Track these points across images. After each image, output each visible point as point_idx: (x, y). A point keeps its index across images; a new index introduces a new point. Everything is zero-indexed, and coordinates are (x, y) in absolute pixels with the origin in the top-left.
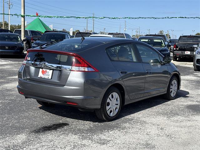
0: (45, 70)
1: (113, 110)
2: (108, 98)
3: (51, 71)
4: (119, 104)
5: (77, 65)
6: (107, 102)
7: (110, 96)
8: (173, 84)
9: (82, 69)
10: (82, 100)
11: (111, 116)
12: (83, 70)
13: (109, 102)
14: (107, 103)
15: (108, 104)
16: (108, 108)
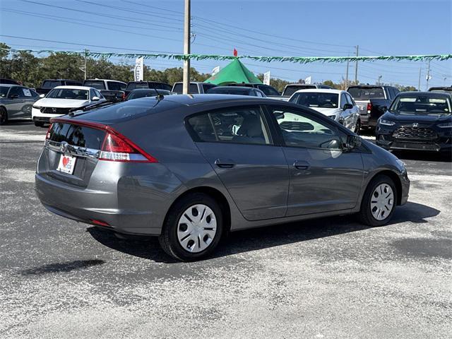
0: (67, 157)
1: (196, 240)
2: (183, 215)
3: (75, 158)
4: (215, 229)
5: (119, 149)
6: (180, 222)
7: (189, 211)
8: (380, 193)
9: (122, 156)
10: (117, 216)
11: (192, 251)
12: (124, 158)
13: (184, 222)
14: (181, 225)
15: (184, 227)
16: (181, 235)
